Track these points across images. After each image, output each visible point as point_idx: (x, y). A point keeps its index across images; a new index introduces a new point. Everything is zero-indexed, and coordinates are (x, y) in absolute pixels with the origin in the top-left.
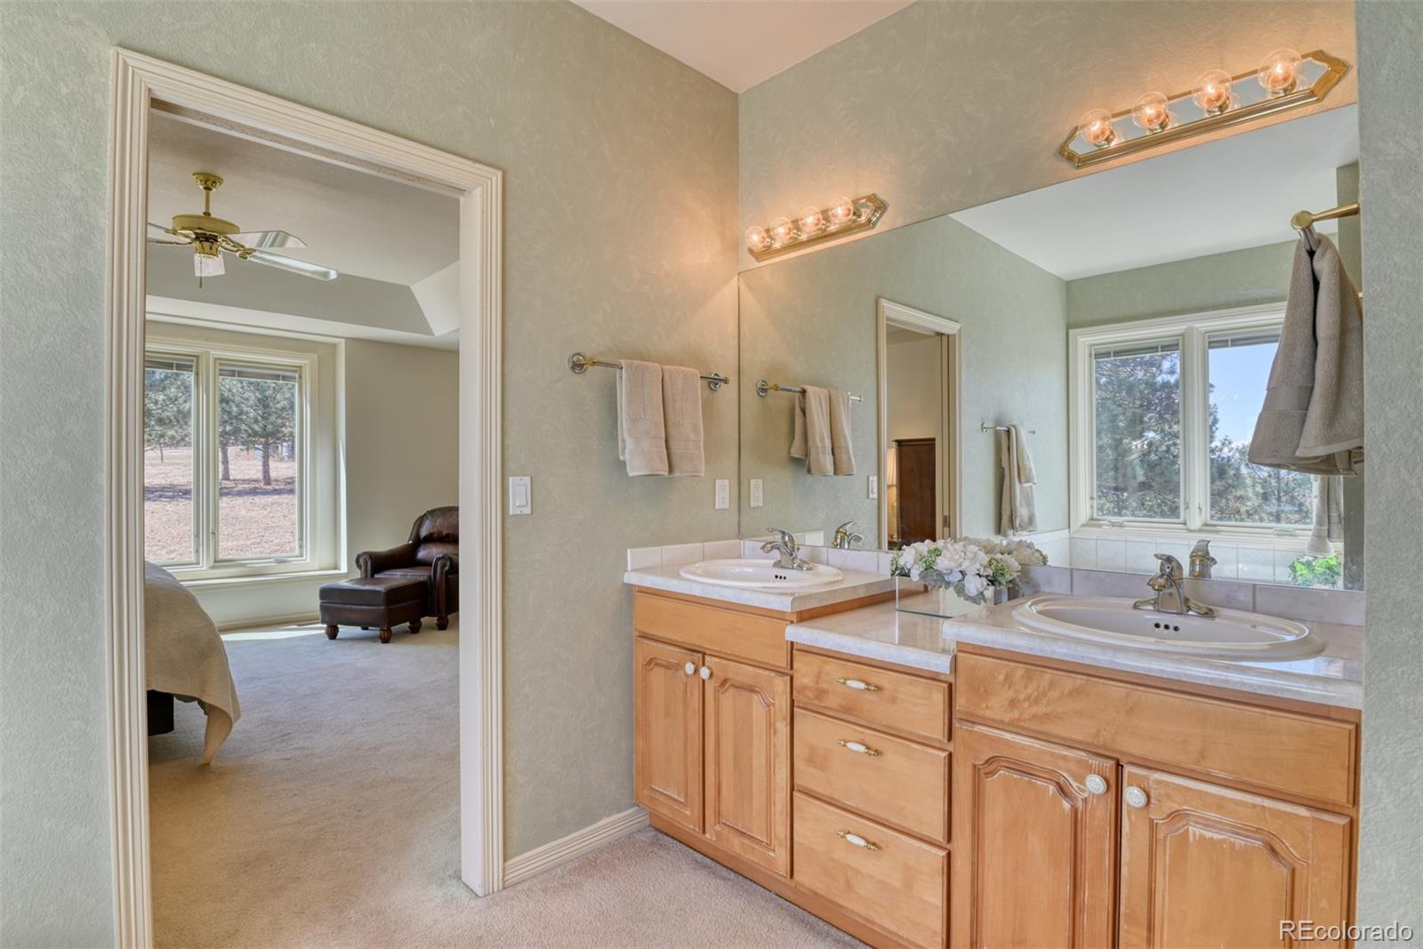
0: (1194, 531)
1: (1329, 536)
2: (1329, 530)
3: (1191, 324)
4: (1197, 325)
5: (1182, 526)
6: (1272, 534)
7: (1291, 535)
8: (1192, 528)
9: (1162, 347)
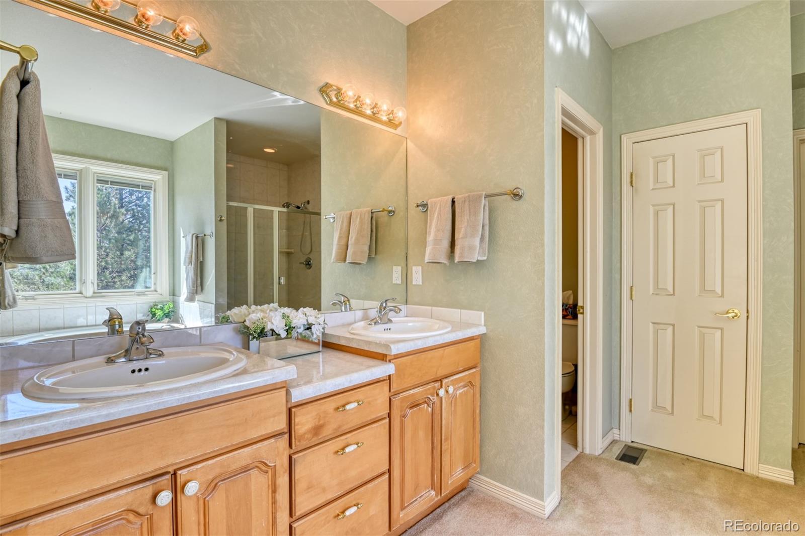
0: (89, 297)
1: (196, 293)
2: (196, 290)
3: (88, 166)
4: (92, 167)
5: (80, 295)
6: (135, 295)
7: (144, 295)
8: (88, 296)
9: (64, 175)
